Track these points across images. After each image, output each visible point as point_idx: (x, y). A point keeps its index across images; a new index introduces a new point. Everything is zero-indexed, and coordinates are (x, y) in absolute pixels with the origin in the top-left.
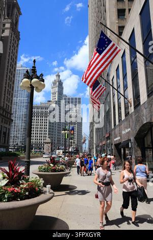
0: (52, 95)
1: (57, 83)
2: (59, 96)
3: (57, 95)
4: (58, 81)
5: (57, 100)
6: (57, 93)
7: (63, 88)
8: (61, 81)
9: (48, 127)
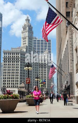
0: (22, 39)
1: (27, 28)
2: (29, 41)
3: (27, 40)
4: (28, 26)
5: (27, 44)
6: (27, 38)
7: (32, 33)
8: (30, 26)
9: (19, 71)
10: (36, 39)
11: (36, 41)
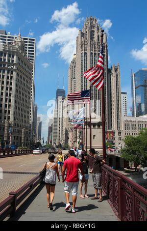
10: (6, 34)
11: (6, 37)
